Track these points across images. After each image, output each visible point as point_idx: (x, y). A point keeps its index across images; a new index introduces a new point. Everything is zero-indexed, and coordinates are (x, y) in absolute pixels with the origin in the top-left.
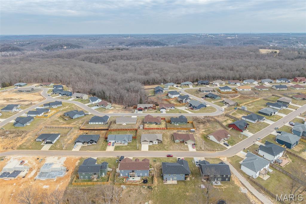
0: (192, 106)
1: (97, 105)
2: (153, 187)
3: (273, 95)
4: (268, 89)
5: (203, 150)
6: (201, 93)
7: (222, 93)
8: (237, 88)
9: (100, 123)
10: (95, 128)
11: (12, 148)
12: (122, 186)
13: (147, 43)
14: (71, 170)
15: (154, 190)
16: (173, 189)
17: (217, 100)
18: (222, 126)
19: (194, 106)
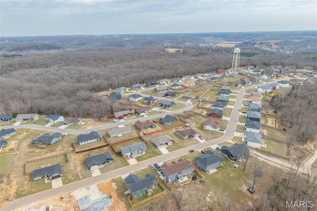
0: (164, 105)
1: (64, 124)
2: (204, 181)
3: (214, 86)
4: (206, 82)
5: (210, 139)
6: (158, 93)
7: (177, 90)
8: (183, 84)
9: (93, 141)
10: (92, 147)
11: (7, 200)
12: (178, 189)
13: (37, 47)
14: (114, 195)
15: (206, 182)
16: (219, 176)
17: (177, 96)
18: (203, 116)
19: (166, 105)
